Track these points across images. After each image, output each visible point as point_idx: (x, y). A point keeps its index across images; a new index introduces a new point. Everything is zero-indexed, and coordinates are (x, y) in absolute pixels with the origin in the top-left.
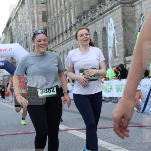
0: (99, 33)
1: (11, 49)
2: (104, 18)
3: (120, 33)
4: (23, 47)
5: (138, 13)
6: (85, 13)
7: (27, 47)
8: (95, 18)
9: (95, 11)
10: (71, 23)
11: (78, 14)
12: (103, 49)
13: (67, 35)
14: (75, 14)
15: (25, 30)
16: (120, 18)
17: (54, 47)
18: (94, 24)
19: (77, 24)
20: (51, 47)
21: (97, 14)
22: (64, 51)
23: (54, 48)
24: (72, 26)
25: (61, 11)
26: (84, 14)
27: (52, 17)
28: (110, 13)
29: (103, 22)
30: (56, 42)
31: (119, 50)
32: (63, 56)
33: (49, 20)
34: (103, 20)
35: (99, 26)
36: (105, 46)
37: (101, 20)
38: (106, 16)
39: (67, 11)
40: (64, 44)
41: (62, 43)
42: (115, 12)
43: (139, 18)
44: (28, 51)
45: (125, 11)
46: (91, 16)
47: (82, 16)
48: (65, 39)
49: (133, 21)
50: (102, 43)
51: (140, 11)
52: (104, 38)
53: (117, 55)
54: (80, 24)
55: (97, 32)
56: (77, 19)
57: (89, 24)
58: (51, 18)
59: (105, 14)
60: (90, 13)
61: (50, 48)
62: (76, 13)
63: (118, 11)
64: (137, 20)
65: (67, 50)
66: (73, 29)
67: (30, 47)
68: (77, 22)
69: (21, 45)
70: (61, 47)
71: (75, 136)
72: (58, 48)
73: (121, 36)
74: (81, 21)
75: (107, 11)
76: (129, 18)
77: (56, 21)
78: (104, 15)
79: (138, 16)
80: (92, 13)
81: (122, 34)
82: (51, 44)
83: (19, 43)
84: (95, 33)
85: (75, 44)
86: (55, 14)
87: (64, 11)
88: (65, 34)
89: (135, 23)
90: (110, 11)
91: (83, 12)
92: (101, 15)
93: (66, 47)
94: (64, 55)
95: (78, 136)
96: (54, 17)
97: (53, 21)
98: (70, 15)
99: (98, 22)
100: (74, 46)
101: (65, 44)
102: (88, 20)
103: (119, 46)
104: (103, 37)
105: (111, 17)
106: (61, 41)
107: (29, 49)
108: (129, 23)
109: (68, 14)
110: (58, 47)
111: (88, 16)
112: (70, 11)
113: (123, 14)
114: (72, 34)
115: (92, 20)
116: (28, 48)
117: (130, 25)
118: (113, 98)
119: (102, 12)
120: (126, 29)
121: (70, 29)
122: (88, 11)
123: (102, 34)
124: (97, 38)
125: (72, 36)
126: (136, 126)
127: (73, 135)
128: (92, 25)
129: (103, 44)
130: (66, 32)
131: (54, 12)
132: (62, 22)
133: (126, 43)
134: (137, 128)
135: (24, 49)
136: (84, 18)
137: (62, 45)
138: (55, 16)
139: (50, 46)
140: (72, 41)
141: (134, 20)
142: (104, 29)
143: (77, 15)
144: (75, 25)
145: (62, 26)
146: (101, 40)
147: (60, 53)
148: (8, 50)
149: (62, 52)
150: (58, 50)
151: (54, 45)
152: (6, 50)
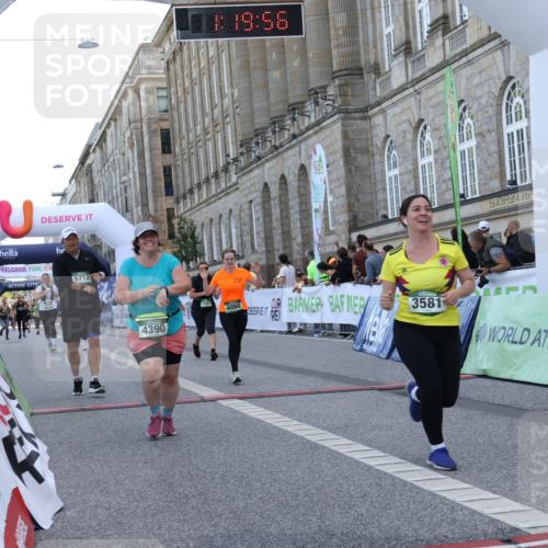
0: (292, 179)
1: (91, 215)
2: (303, 146)
3: (339, 179)
5: (379, 133)
6: (259, 133)
7: (126, 210)
8: (281, 146)
9: (282, 129)
10: (228, 156)
11: (243, 134)
12: (300, 215)
13: (218, 184)
14: (236, 136)
15: (122, 173)
16: (339, 145)
17: (188, 211)
18: (279, 158)
19: (241, 158)
20: (182, 211)
21: (286, 135)
22: (211, 220)
23: (188, 213)
24: (229, 163)
25: (205, 130)
26: (257, 135)
27: (184, 142)
28: (316, 133)
29: (300, 153)
30: (192, 200)
31: (337, 218)
33: (177, 149)
34: (300, 149)
35: (290, 162)
36: (304, 208)
37: (296, 149)
38: (306, 139)
39: (218, 128)
40: (211, 203)
41: (208, 202)
42: (327, 132)
43: (380, 145)
45: (350, 129)
46: (272, 139)
47: (251, 139)
48: (214, 192)
49: (367, 151)
50: (298, 200)
51: (383, 129)
52: (302, 190)
53: (331, 228)
54: (249, 157)
55: (286, 175)
56: (241, 146)
57: (268, 157)
58: (181, 145)
59: (305, 135)
60: (270, 134)
61: (179, 214)
62: (239, 132)
63: (335, 129)
64: (375, 150)
65: (218, 217)
66: (232, 168)
67: (134, 210)
68: (242, 154)
69: (114, 207)
70: (205, 210)
71: (236, 412)
72: (198, 213)
73: (340, 186)
74: (249, 150)
75: (308, 129)
76: (358, 145)
77: (192, 151)
78: (302, 137)
79: (378, 141)
80: (274, 132)
81: (342, 181)
82: (181, 204)
83: (109, 203)
84: (283, 177)
85: (236, 204)
86: (191, 135)
87: (210, 129)
88: (213, 180)
89: (373, 155)
90: (316, 128)
91: (255, 131)
92: (294, 137)
93: (215, 211)
94: (211, 227)
95: (244, 411)
96: (189, 143)
97: (186, 151)
98: (225, 138)
99: (290, 153)
100: (234, 209)
101: (214, 205)
102: (267, 150)
103: (337, 207)
104: (299, 187)
105: (319, 142)
106: (205, 196)
107: (132, 214)
108: (358, 155)
109: (219, 136)
110: (198, 210)
111: (266, 141)
112: (224, 128)
113: (345, 135)
114: (230, 180)
115: (276, 148)
116: (128, 214)
117: (362, 160)
118: (323, 325)
119: (297, 132)
120: (353, 169)
121: (226, 169)
122: (266, 128)
123: (299, 180)
124: (287, 190)
125: (229, 185)
126: (373, 389)
127: (232, 411)
128: (275, 161)
129: (301, 203)
130: (216, 175)
131: (188, 131)
132: (206, 154)
133: (352, 201)
134: (376, 392)
135: (119, 216)
136: (257, 143)
137: (208, 205)
138: (191, 140)
139: (179, 209)
140: (230, 197)
141: (371, 149)
142: (303, 170)
143: (240, 138)
144: (235, 160)
145: (207, 163)
146: (296, 194)
147: (203, 224)
148: (84, 217)
149: (207, 221)
150: (199, 218)
151: (189, 205)
152: (79, 218)
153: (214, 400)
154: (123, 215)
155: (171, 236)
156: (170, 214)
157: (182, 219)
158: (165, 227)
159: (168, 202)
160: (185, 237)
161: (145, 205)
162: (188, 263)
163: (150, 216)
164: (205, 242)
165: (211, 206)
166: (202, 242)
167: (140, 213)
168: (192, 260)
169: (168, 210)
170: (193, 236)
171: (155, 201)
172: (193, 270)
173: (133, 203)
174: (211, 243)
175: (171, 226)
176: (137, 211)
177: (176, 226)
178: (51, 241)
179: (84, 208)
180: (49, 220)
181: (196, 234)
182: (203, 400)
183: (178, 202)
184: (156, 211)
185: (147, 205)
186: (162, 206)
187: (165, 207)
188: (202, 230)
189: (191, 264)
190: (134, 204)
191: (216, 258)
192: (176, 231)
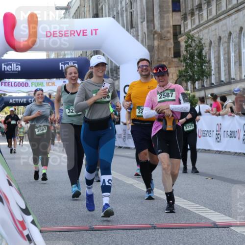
1: (96, 30)
4: (123, 26)
7: (131, 26)
17: (196, 28)
20: (189, 27)
22: (220, 38)
23: (196, 31)
32: (216, 49)
40: (221, 20)
41: (217, 19)
44: (133, 36)
61: (186, 31)
65: (227, 36)
67: (139, 26)
69: (118, 21)
70: (213, 28)
72: (206, 31)
82: (189, 21)
83: (114, 17)
93: (224, 28)
101: (224, 21)
107: (137, 31)
110: (206, 27)
116: (134, 29)
135: (124, 31)
137: (217, 22)
139: (186, 26)
147: (211, 42)
148: (89, 32)
149: (215, 40)
150: (207, 35)
151: (197, 23)
152: (84, 33)
153: (228, 226)
154: (127, 30)
155: (177, 54)
156: (177, 31)
157: (190, 37)
158: (171, 44)
159: (174, 19)
160: (192, 56)
161: (151, 21)
162: (193, 83)
163: (156, 33)
164: (213, 61)
165: (221, 23)
166: (209, 62)
167: (145, 30)
168: (198, 80)
169: (175, 26)
170: (200, 55)
171: (162, 17)
172: (199, 90)
173: (138, 19)
174: (218, 62)
175: (177, 44)
176: (143, 27)
177: (183, 44)
178: (53, 56)
179: (88, 23)
180: (54, 34)
181: (204, 53)
182: (215, 226)
183: (185, 18)
184: (162, 27)
185: (153, 21)
186: (168, 22)
187: (171, 24)
188: (210, 50)
189: (197, 85)
190: (139, 21)
191: (223, 79)
192: (183, 49)
